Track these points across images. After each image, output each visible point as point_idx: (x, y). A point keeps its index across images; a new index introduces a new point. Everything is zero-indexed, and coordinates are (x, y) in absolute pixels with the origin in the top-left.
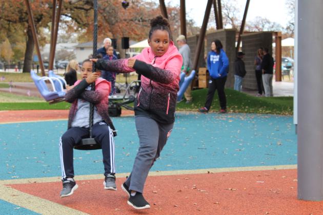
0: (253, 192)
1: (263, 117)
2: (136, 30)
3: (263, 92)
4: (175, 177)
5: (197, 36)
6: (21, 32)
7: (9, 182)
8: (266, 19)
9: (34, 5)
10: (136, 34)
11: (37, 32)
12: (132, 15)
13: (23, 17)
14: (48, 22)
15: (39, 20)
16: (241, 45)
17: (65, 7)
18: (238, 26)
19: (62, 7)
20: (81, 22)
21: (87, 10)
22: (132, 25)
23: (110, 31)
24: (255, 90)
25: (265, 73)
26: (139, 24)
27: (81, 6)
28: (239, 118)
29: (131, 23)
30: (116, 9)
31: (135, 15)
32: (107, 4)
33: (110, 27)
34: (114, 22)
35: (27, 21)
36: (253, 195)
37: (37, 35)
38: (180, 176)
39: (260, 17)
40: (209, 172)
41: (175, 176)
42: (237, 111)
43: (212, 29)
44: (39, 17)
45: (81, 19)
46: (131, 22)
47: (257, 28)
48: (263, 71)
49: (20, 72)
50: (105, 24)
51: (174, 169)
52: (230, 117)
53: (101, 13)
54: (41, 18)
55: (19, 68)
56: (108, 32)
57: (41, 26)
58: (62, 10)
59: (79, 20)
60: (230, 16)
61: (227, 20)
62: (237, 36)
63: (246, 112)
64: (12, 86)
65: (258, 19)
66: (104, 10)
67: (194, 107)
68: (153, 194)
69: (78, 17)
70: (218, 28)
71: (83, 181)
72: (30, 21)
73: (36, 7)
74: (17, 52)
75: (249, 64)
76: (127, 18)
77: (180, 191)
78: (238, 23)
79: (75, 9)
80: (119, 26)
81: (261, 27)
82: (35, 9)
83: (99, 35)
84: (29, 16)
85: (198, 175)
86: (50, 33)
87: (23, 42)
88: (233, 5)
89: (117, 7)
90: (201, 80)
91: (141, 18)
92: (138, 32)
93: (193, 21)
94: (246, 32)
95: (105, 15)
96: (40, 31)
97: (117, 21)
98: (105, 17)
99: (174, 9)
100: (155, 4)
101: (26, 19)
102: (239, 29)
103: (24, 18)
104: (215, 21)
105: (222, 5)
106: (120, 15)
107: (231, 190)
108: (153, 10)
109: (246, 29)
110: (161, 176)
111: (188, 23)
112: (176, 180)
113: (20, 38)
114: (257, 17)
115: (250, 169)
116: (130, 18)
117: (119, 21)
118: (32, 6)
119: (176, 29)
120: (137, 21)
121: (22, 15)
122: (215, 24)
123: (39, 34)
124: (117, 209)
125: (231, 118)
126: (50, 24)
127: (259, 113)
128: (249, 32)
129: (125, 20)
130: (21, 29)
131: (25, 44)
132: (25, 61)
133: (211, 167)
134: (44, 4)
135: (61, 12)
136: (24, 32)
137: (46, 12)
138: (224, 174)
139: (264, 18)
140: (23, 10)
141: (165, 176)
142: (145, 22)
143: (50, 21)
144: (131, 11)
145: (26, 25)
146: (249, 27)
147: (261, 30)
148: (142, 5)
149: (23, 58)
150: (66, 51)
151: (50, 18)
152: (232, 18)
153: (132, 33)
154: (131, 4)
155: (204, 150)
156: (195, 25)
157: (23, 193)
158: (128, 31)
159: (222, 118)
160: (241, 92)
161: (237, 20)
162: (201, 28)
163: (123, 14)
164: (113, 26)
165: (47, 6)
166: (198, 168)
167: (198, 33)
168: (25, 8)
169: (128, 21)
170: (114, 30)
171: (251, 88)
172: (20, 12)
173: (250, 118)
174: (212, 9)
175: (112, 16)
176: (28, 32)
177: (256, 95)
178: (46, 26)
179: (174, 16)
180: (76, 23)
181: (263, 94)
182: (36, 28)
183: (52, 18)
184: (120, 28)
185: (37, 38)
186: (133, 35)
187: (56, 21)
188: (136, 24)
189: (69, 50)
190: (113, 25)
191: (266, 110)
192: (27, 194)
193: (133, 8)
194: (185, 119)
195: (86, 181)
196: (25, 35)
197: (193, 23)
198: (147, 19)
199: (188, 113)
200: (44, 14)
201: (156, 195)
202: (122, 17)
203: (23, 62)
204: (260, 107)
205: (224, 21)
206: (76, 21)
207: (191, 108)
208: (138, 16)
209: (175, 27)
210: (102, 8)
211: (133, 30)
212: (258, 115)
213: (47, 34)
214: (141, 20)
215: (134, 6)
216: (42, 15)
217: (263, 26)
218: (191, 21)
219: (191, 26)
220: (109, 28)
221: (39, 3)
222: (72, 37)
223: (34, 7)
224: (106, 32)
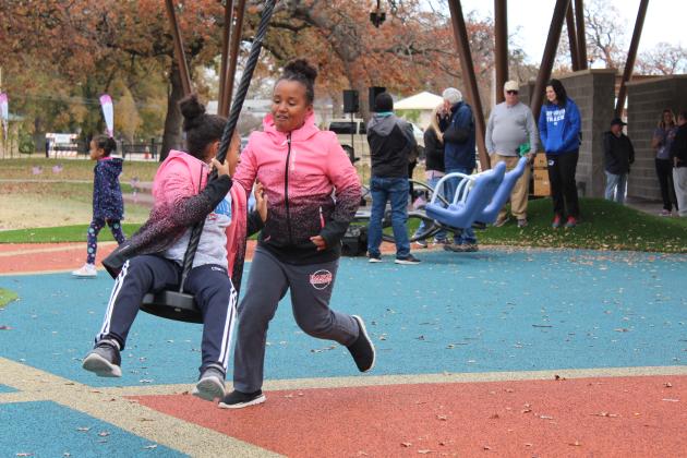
0: (655, 423)
1: (674, 260)
2: (400, 72)
3: (673, 206)
4: (485, 387)
5: (532, 86)
6: (157, 77)
7: (133, 390)
8: (680, 49)
9: (185, 19)
10: (401, 82)
11: (191, 76)
12: (391, 39)
13: (162, 44)
14: (214, 56)
15: (195, 50)
16: (626, 106)
17: (250, 22)
18: (618, 65)
19: (245, 23)
20: (283, 55)
21: (296, 30)
22: (392, 62)
23: (343, 74)
24: (657, 202)
25: (679, 165)
26: (405, 59)
27: (284, 21)
28: (621, 261)
29: (390, 58)
30: (358, 27)
31: (398, 38)
32: (338, 17)
33: (345, 66)
34: (352, 55)
35: (171, 54)
36: (655, 427)
37: (190, 82)
38: (495, 384)
39: (666, 45)
40: (557, 377)
41: (485, 384)
42: (617, 246)
43: (563, 70)
44: (196, 45)
45: (283, 49)
46: (391, 54)
47: (660, 67)
48: (675, 159)
49: (154, 160)
50: (334, 59)
51: (482, 368)
52: (600, 258)
53: (327, 37)
54: (200, 47)
55: (153, 152)
56: (340, 76)
57: (199, 63)
58: (244, 30)
59: (278, 51)
60: (603, 43)
61: (595, 52)
62: (618, 85)
63: (637, 250)
64: (138, 190)
65: (663, 50)
66: (332, 29)
67: (525, 238)
68: (437, 421)
69: (278, 44)
70: (575, 68)
71: (288, 392)
72: (176, 52)
73: (189, 23)
74: (148, 118)
75: (644, 145)
76: (380, 46)
77: (497, 416)
78: (620, 57)
79: (272, 28)
80: (363, 63)
81: (668, 65)
82: (185, 28)
83: (321, 82)
84: (174, 41)
85: (534, 382)
86: (217, 78)
87: (161, 97)
88: (608, 19)
89: (360, 23)
90: (538, 179)
91: (411, 47)
92: (405, 77)
93: (522, 54)
94: (638, 77)
95: (334, 39)
96: (197, 73)
97: (359, 53)
98: (333, 44)
99: (481, 27)
100: (440, 15)
101: (169, 47)
102: (621, 70)
103: (165, 46)
104: (569, 53)
105: (586, 20)
106: (366, 40)
107: (607, 416)
108: (436, 29)
109: (637, 70)
110: (455, 384)
111: (512, 58)
112: (487, 392)
113: (155, 88)
114: (661, 45)
115: (648, 371)
116: (388, 47)
117: (363, 52)
118: (182, 21)
119: (485, 71)
120: (401, 54)
121: (160, 40)
122: (570, 59)
123: (195, 80)
124: (360, 452)
125: (604, 262)
126: (218, 59)
127: (665, 251)
128: (644, 77)
129: (377, 51)
130: (158, 71)
131: (165, 100)
132: (164, 137)
133: (562, 367)
134: (206, 16)
135: (242, 33)
136: (163, 74)
137: (210, 34)
138: (590, 382)
139: (677, 48)
140: (162, 29)
141: (463, 385)
142: (418, 55)
143: (219, 53)
144: (387, 31)
145: (169, 60)
146: (644, 66)
147: (668, 73)
148: (413, 18)
149: (162, 132)
150: (251, 116)
151: (219, 46)
152: (607, 46)
153: (392, 79)
154: (389, 17)
155: (545, 329)
156: (525, 62)
157: (163, 416)
158: (382, 73)
159: (585, 261)
160: (625, 205)
161: (616, 51)
162: (538, 67)
163: (374, 38)
164: (352, 63)
165: (212, 20)
166: (534, 368)
167: (533, 79)
168: (167, 26)
169: (382, 52)
170: (353, 72)
171: (648, 197)
172: (157, 32)
173: (647, 261)
174: (565, 27)
175: (348, 42)
176: (171, 75)
177: (659, 213)
178: (210, 63)
179: (481, 43)
180: (273, 58)
181: (674, 209)
182: (190, 69)
183: (223, 46)
184: (365, 68)
185: (191, 87)
186: (393, 83)
187: (230, 52)
188: (400, 58)
189: (256, 115)
190: (350, 60)
191: (682, 245)
192: (170, 417)
193: (393, 25)
194: (506, 263)
195: (295, 392)
196: (165, 81)
197: (521, 58)
198: (423, 49)
199: (511, 249)
200: (207, 37)
201: (443, 423)
202: (371, 44)
203: (161, 140)
204: (670, 238)
205: (589, 52)
206: (273, 52)
207: (517, 238)
208: (403, 43)
209: (484, 65)
210: (328, 25)
211: (393, 72)
212: (664, 255)
213: (211, 81)
214: (410, 51)
215: (396, 21)
216: (202, 40)
217: (674, 65)
218: (518, 52)
219: (517, 64)
220: (342, 69)
221: (195, 16)
222: (264, 86)
223: (186, 23)
224: (337, 77)
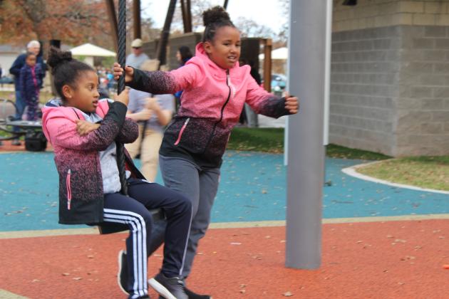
0: (225, 258)
1: (244, 155)
2: (71, 30)
5: (157, 42)
8: (252, 21)
10: (71, 36)
12: (65, 9)
22: (66, 23)
23: (34, 30)
26: (75, 22)
29: (65, 21)
31: (70, 8)
33: (34, 25)
34: (39, 18)
39: (244, 18)
43: (178, 32)
46: (65, 18)
50: (27, 20)
53: (22, 5)
56: (31, 32)
61: (198, 21)
65: (242, 21)
70: (186, 31)
76: (58, 12)
80: (46, 24)
81: (244, 31)
91: (79, 14)
92: (75, 33)
93: (152, 21)
95: (27, 7)
97: (44, 17)
98: (27, 10)
104: (181, 21)
106: (48, 8)
111: (145, 23)
112: (120, 240)
114: (240, 18)
115: (224, 225)
116: (64, 13)
117: (47, 16)
120: (72, 18)
122: (182, 26)
127: (239, 150)
129: (56, 16)
139: (250, 20)
142: (83, 20)
147: (244, 36)
153: (66, 35)
156: (154, 27)
158: (59, 31)
162: (162, 30)
163: (53, 7)
164: (38, 24)
167: (158, 37)
169: (59, 17)
170: (39, 29)
175: (37, 10)
181: (245, 123)
184: (48, 27)
186: (67, 37)
188: (72, 21)
190: (38, 21)
191: (249, 145)
197: (151, 24)
198: (86, 15)
202: (52, 11)
204: (241, 141)
205: (194, 22)
208: (74, 11)
211: (66, 30)
212: (238, 152)
214: (78, 17)
217: (248, 30)
218: (149, 20)
219: (148, 27)
220: (33, 27)
224: (29, 32)
